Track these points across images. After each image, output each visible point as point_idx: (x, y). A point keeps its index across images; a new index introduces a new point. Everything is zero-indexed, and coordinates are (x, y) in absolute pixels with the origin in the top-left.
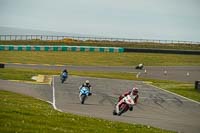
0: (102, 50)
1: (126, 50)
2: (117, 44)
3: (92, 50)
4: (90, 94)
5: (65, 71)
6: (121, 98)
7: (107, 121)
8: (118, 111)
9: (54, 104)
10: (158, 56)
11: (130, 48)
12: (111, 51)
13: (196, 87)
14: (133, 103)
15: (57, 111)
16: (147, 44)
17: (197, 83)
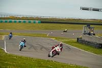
0: (30, 22)
1: (42, 22)
2: (38, 19)
3: (24, 22)
4: (25, 46)
5: (11, 33)
6: (53, 48)
8: (51, 55)
9: (5, 50)
11: (44, 21)
12: (34, 22)
13: (78, 41)
15: (7, 53)
17: (78, 39)
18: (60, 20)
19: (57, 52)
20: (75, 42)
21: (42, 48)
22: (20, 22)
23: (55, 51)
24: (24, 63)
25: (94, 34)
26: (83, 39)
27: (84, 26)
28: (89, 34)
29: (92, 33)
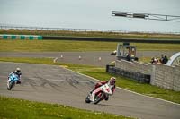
0: (22, 38)
1: (45, 38)
4: (19, 83)
6: (98, 86)
7: (28, 102)
10: (74, 43)
11: (48, 36)
12: (31, 38)
13: (107, 70)
14: (111, 92)
16: (63, 32)
17: (108, 67)
18: (76, 33)
19: (105, 94)
20: (103, 73)
21: (45, 82)
22: (5, 38)
23: (102, 92)
24: (13, 110)
25: (136, 59)
26: (117, 67)
27: (118, 44)
28: (128, 58)
29: (133, 56)
